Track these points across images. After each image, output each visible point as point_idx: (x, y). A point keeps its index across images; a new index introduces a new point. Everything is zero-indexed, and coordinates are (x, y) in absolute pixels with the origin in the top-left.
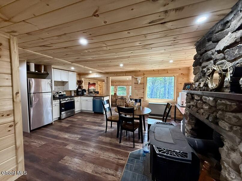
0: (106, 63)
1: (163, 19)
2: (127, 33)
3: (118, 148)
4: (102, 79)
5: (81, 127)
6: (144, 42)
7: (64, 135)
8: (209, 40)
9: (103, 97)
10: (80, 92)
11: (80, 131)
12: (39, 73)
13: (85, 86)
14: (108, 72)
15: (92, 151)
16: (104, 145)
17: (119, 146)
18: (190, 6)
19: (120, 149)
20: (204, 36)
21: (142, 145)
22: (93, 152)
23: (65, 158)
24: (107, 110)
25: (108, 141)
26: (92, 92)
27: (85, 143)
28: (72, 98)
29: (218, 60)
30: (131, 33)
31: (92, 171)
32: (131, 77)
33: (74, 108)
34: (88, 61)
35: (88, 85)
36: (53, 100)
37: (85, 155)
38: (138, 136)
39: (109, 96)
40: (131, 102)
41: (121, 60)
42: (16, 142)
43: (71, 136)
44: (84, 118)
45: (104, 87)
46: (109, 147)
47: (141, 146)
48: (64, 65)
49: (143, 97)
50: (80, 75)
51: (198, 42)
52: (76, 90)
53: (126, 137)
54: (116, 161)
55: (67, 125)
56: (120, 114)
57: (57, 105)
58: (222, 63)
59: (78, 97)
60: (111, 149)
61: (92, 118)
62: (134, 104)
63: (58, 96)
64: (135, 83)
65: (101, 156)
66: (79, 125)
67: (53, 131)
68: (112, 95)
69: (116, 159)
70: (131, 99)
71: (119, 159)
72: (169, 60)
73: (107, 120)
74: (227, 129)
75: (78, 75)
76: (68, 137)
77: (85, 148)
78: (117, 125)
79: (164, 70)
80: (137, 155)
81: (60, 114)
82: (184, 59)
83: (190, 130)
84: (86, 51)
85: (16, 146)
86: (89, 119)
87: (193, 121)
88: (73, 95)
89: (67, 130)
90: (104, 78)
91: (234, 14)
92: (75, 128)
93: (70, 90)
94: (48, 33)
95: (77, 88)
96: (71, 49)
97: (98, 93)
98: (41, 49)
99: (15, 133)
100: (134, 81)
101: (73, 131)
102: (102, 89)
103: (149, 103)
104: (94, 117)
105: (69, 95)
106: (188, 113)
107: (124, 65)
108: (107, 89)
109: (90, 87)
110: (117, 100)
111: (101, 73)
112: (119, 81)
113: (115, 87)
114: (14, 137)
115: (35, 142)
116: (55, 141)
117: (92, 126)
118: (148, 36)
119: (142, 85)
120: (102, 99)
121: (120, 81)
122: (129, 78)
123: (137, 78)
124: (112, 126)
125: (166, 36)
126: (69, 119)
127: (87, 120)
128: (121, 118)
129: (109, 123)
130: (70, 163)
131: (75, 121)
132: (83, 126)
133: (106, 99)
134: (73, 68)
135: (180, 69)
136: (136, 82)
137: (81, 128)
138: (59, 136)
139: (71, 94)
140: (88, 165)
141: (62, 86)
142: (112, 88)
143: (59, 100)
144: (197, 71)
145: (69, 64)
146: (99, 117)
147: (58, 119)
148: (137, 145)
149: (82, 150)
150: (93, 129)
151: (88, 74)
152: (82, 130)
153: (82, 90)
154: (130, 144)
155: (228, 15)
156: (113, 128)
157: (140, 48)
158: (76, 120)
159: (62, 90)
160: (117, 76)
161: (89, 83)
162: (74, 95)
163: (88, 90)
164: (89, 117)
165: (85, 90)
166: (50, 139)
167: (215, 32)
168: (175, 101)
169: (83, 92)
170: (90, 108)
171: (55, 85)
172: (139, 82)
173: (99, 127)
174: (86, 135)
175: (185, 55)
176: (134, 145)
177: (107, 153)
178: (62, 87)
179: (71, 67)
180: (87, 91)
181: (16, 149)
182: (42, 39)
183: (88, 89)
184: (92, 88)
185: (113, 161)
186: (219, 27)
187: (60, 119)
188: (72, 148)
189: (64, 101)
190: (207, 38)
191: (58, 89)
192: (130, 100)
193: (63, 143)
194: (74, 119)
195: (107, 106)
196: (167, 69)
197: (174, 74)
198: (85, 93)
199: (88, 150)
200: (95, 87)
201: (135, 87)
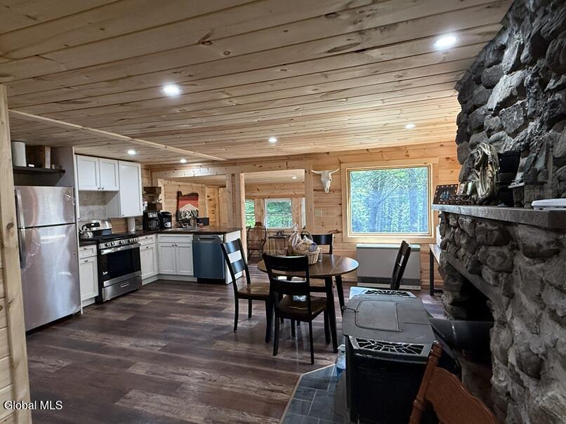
0: (228, 136)
1: (359, 44)
2: (279, 70)
3: (271, 367)
4: (216, 181)
5: (163, 318)
6: (325, 87)
7: (117, 342)
8: (479, 81)
9: (224, 233)
10: (153, 222)
11: (162, 330)
12: (38, 169)
13: (167, 204)
14: (236, 159)
15: (200, 377)
16: (231, 360)
17: (273, 363)
18: (409, 22)
19: (276, 368)
20: (468, 71)
21: (334, 357)
22: (202, 378)
23: (131, 394)
24: (237, 267)
25: (243, 352)
26: (188, 221)
27: (180, 359)
28: (131, 240)
29: (493, 130)
30: (288, 71)
31: (206, 419)
32: (304, 170)
33: (140, 269)
34: (178, 133)
35: (176, 200)
36: (80, 246)
37: (183, 386)
38: (324, 336)
39: (241, 229)
40: (302, 241)
41: (271, 127)
42: (10, 350)
43: (137, 343)
44: (168, 295)
45: (225, 204)
46: (246, 366)
47: (330, 360)
48: (109, 144)
49: (339, 230)
50: (151, 170)
51: (459, 83)
52: (142, 214)
53: (290, 340)
54: (263, 395)
55: (124, 318)
56: (272, 277)
57: (90, 260)
58: (499, 140)
59: (149, 236)
60: (252, 370)
61: (193, 296)
62: (311, 247)
63: (90, 235)
64: (314, 190)
65: (225, 387)
66: (157, 314)
67: (87, 333)
68: (250, 228)
69: (264, 392)
70: (302, 236)
71: (272, 391)
72: (404, 124)
73: (238, 295)
74: (491, 282)
75: (144, 172)
76: (131, 345)
77: (181, 371)
78: (265, 312)
79: (398, 149)
80: (319, 381)
81: (101, 286)
82: (443, 120)
83: (451, 307)
84: (177, 111)
85: (11, 360)
86: (184, 299)
87: (457, 283)
88: (133, 230)
89: (124, 329)
90: (224, 177)
91: (509, 35)
92: (149, 324)
93: (125, 216)
94: (87, 76)
95: (143, 209)
96: (138, 105)
97: (206, 221)
98: (57, 108)
99: (7, 326)
100: (313, 184)
101: (142, 330)
102: (217, 209)
103: (358, 245)
104: (201, 294)
105: (122, 231)
106: (445, 262)
107: (281, 140)
108: (234, 211)
109: (183, 206)
110: (265, 241)
111: (213, 163)
112: (270, 184)
113: (259, 204)
114: (5, 336)
115: (43, 363)
116: (96, 356)
117: (194, 317)
118: (331, 74)
119: (336, 195)
120: (219, 239)
121: (272, 185)
122: (297, 174)
123: (320, 175)
124: (252, 314)
125: (375, 73)
126: (125, 300)
127: (180, 302)
128: (275, 285)
129: (244, 305)
130: (146, 403)
131: (145, 306)
132: (170, 318)
133: (231, 238)
134: (132, 153)
135: (442, 146)
136: (318, 186)
137: (164, 322)
138: (105, 345)
139: (127, 229)
140: (193, 407)
141: (99, 204)
142: (247, 207)
143: (94, 247)
144: (465, 156)
145: (124, 142)
146: (214, 293)
147: (93, 302)
148: (322, 359)
149: (171, 375)
150: (200, 325)
151: (175, 167)
152: (166, 326)
153: (159, 215)
154: (301, 356)
155: (500, 33)
156: (256, 318)
157: (317, 98)
158: (146, 302)
159: (102, 218)
160: (261, 169)
161: (179, 193)
162: (136, 230)
163: (178, 214)
164: (185, 293)
165: (166, 216)
166: (82, 352)
167: (486, 64)
168: (433, 237)
169: (161, 221)
170: (186, 269)
171: (83, 203)
172: (328, 185)
173: (215, 319)
174: (181, 339)
175: (440, 111)
176: (312, 358)
177: (242, 379)
178: (102, 207)
179: (129, 149)
180: (174, 219)
181: (12, 366)
182: (68, 87)
183: (178, 211)
184: (188, 208)
185: (256, 395)
186: (489, 55)
187: (99, 301)
188: (144, 372)
189: (110, 248)
190: (474, 76)
191: (90, 213)
192: (298, 237)
193: (119, 360)
194: (140, 300)
195: (235, 257)
196: (406, 147)
197: (425, 160)
198: (169, 224)
199: (189, 374)
200: (197, 206)
201: (315, 202)
